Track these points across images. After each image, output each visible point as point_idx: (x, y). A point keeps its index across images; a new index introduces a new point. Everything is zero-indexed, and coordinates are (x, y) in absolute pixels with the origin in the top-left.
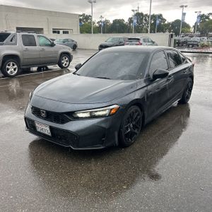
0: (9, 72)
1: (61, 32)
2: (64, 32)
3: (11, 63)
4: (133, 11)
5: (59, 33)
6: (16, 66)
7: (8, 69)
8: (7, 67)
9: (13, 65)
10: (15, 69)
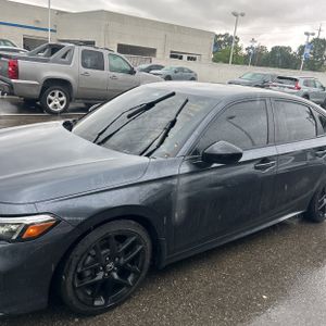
0: (50, 106)
1: (185, 57)
2: (189, 58)
3: (57, 93)
4: (307, 34)
5: (181, 58)
6: (63, 98)
7: (50, 101)
8: (49, 96)
9: (60, 96)
10: (62, 103)
